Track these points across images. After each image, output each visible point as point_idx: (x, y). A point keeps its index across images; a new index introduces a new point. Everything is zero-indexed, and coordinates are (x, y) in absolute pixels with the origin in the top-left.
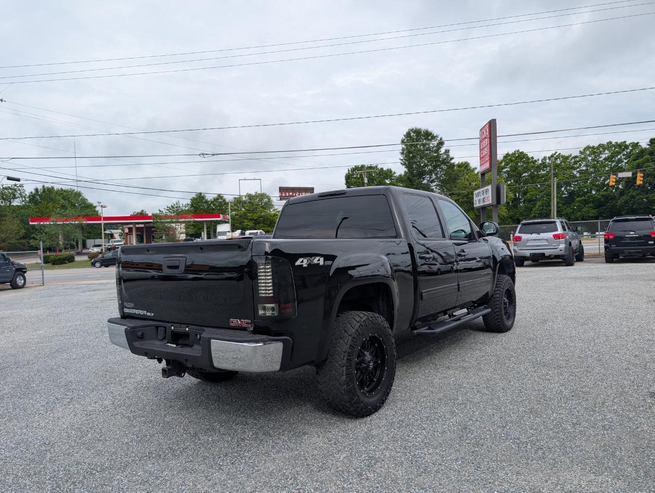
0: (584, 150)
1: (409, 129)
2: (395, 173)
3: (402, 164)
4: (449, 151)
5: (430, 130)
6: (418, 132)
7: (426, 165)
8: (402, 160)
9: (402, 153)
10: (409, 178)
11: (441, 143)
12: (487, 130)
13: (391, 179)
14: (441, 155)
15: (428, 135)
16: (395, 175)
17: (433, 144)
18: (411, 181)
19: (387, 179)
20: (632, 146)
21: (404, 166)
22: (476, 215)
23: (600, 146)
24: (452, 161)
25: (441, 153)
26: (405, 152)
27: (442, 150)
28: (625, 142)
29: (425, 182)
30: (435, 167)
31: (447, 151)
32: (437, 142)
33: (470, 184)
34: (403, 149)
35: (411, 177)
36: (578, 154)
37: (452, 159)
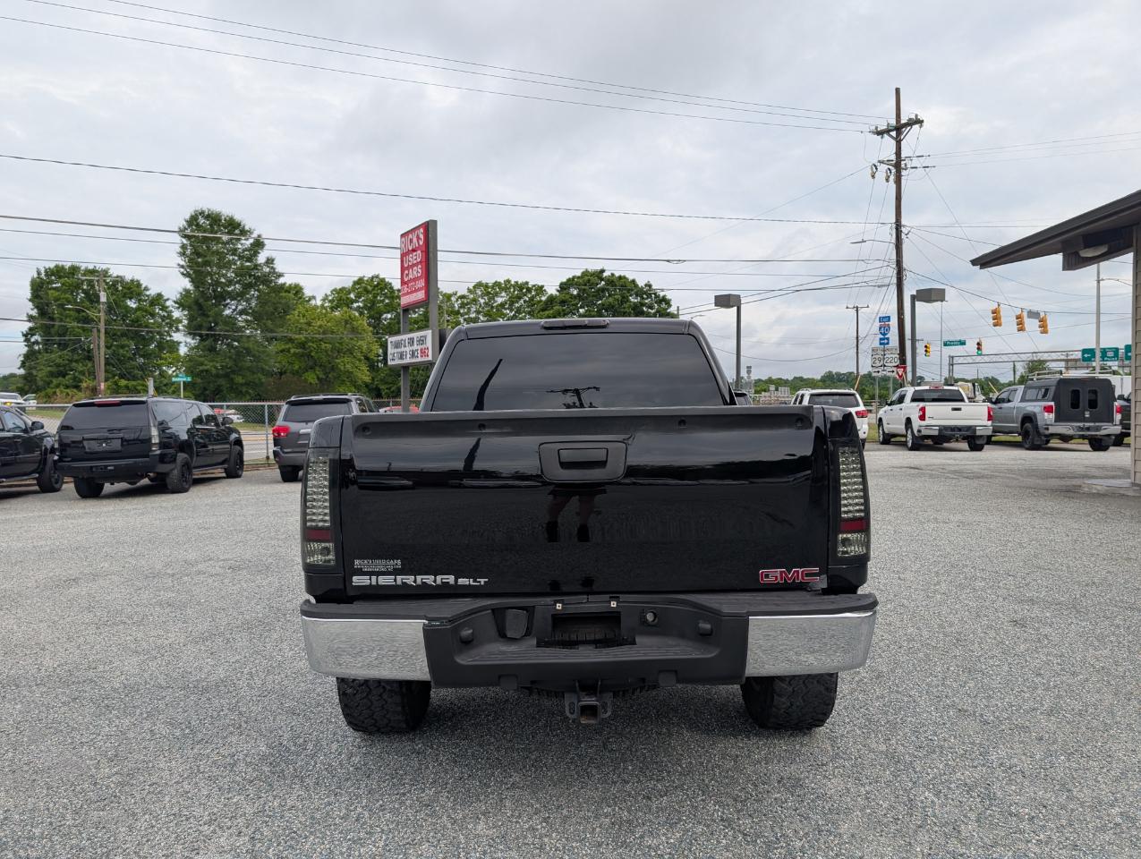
0: (474, 287)
1: (195, 211)
2: (146, 289)
3: (183, 274)
4: (273, 260)
5: (237, 218)
6: (214, 219)
7: (230, 282)
8: (182, 267)
9: (183, 254)
10: (197, 302)
11: (259, 244)
12: (422, 236)
13: (140, 300)
14: (260, 265)
15: (233, 226)
16: (148, 293)
17: (242, 244)
18: (200, 307)
19: (130, 299)
21: (187, 279)
22: (318, 378)
24: (281, 281)
25: (259, 262)
26: (188, 252)
27: (261, 259)
29: (227, 312)
30: (248, 287)
31: (270, 261)
32: (251, 241)
33: (309, 324)
34: (183, 247)
35: (201, 300)
37: (280, 275)
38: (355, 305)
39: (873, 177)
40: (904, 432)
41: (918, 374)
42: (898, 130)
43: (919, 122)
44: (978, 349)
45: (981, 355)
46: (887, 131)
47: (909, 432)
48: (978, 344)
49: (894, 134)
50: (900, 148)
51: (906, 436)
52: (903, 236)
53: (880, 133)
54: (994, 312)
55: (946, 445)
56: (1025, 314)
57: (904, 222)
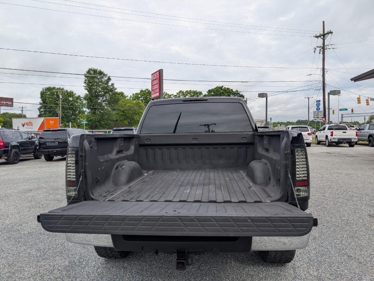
0: (179, 92)
1: (89, 69)
2: (75, 94)
3: (85, 89)
4: (114, 84)
5: (102, 70)
6: (95, 71)
7: (100, 91)
8: (85, 87)
9: (85, 83)
10: (89, 98)
11: (109, 79)
12: (158, 75)
13: (73, 98)
14: (109, 86)
15: (101, 73)
17: (104, 79)
18: (91, 100)
19: (70, 97)
20: (199, 93)
21: (87, 91)
22: (128, 122)
23: (187, 91)
24: (116, 91)
26: (87, 82)
27: (110, 84)
28: (197, 91)
29: (99, 101)
30: (106, 93)
31: (113, 84)
32: (107, 78)
33: (125, 105)
34: (86, 80)
35: (91, 97)
36: (176, 94)
37: (116, 89)
38: (141, 99)
39: (315, 52)
40: (325, 140)
41: (330, 121)
42: (324, 36)
43: (331, 33)
44: (352, 111)
45: (353, 114)
46: (320, 36)
47: (327, 140)
48: (352, 110)
49: (322, 37)
50: (324, 42)
51: (326, 142)
52: (325, 72)
53: (317, 37)
54: (358, 99)
55: (340, 145)
56: (369, 99)
57: (325, 67)
